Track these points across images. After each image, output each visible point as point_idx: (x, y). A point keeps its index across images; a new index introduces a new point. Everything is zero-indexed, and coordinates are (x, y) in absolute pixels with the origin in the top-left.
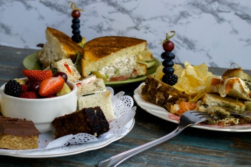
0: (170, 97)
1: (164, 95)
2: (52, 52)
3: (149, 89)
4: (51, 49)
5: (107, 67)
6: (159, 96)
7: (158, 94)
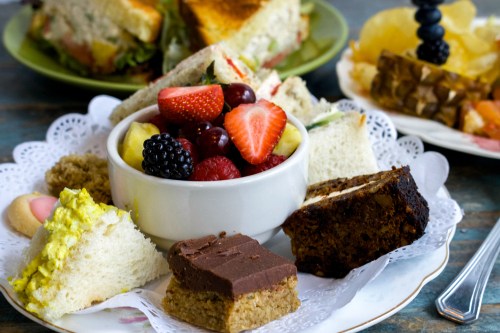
0: (452, 94)
1: (436, 92)
2: (90, 18)
3: (395, 84)
4: (84, 9)
5: (255, 40)
6: (425, 97)
7: (421, 91)
